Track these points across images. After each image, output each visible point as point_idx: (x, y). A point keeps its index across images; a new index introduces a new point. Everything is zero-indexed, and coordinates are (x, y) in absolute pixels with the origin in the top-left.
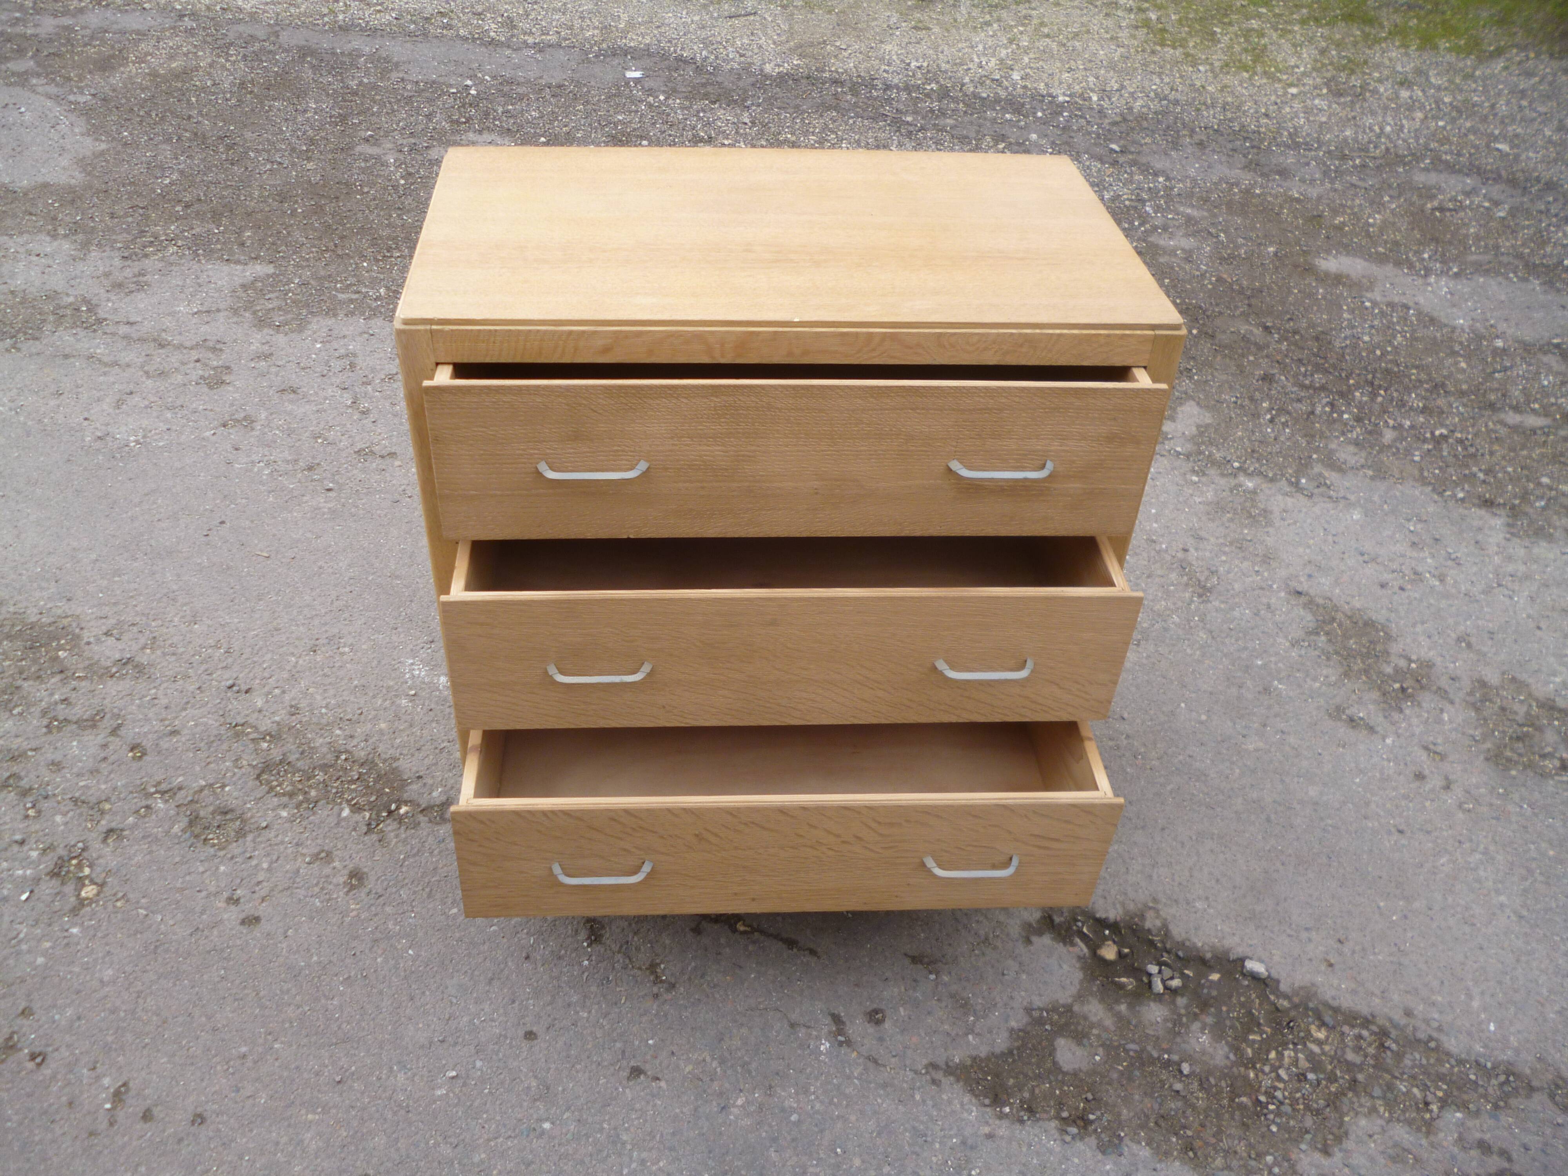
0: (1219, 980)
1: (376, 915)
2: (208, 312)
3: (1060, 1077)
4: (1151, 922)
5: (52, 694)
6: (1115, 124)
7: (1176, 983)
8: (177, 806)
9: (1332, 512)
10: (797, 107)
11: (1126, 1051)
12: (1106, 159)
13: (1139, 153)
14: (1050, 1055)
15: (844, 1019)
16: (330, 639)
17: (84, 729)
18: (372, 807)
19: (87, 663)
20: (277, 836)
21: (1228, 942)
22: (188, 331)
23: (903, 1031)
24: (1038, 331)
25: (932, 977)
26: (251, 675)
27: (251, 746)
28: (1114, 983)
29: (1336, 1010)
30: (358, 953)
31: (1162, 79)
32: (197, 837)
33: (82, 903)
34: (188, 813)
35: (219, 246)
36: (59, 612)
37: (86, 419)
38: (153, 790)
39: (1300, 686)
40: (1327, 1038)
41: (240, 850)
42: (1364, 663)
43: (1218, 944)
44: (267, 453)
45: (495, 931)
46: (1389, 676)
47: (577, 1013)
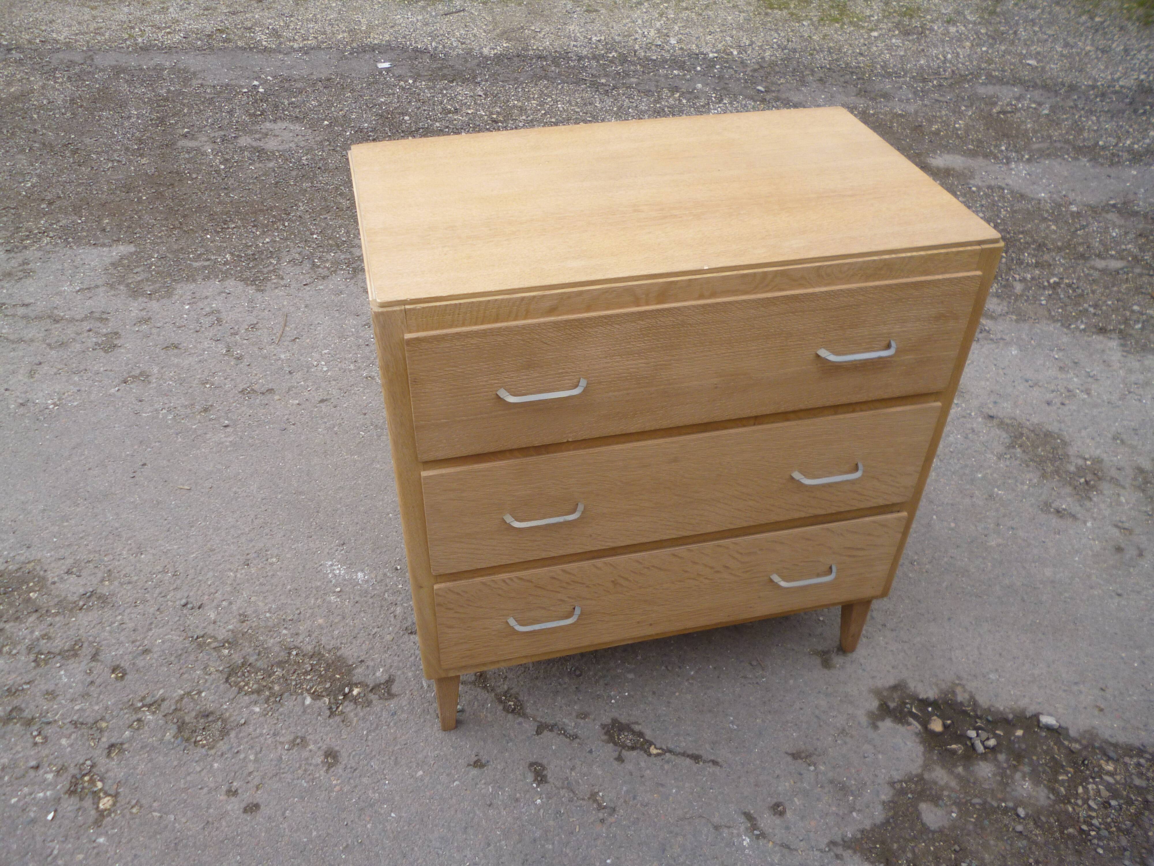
0: (1024, 734)
1: (356, 787)
2: (89, 289)
3: (930, 835)
4: (961, 697)
5: (32, 632)
6: (755, 70)
7: (992, 742)
8: (165, 716)
9: (996, 351)
10: (516, 79)
11: (973, 805)
12: (756, 98)
13: (779, 91)
14: (918, 818)
15: (755, 816)
16: (258, 553)
17: (68, 658)
18: (329, 692)
19: (56, 600)
20: (255, 730)
21: (1023, 703)
22: (76, 306)
23: (803, 818)
24: (894, 256)
25: (812, 768)
26: (199, 592)
27: (215, 654)
28: (946, 750)
29: (1116, 746)
30: (349, 823)
31: (779, 34)
32: (187, 740)
33: (102, 814)
34: (175, 720)
35: (85, 234)
36: (23, 558)
37: (6, 390)
38: (140, 705)
39: (1013, 490)
40: (1115, 769)
41: (227, 747)
42: (1053, 465)
43: (1015, 706)
44: (166, 401)
45: (458, 786)
46: (1074, 473)
47: (543, 846)
